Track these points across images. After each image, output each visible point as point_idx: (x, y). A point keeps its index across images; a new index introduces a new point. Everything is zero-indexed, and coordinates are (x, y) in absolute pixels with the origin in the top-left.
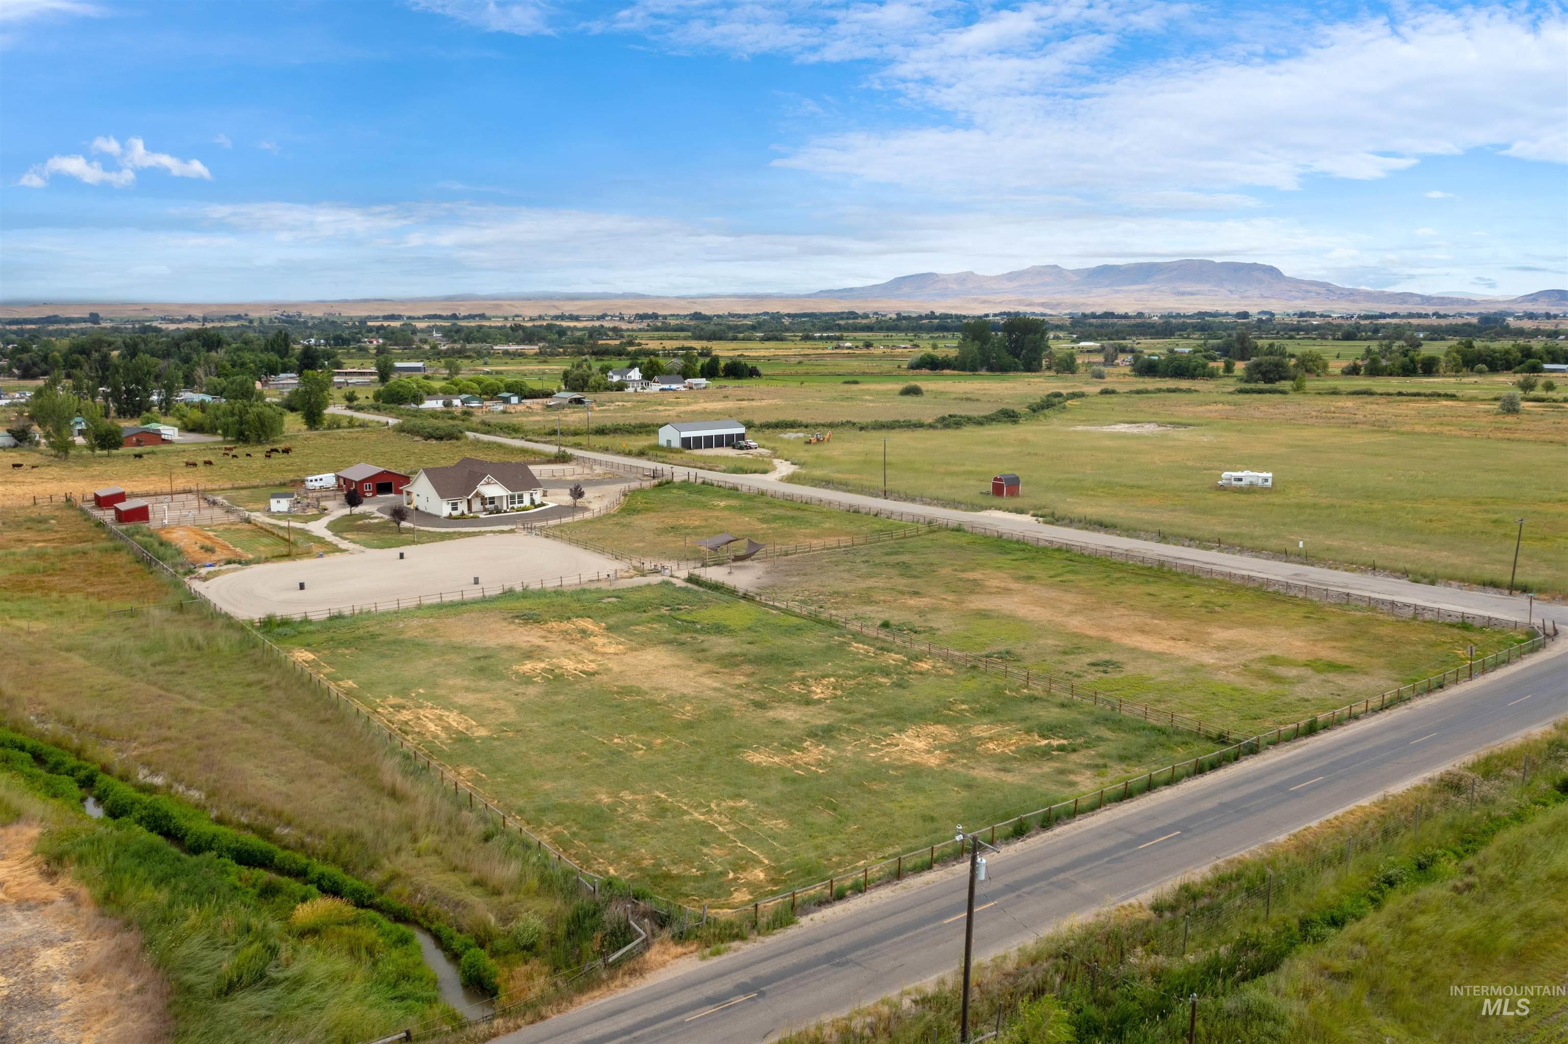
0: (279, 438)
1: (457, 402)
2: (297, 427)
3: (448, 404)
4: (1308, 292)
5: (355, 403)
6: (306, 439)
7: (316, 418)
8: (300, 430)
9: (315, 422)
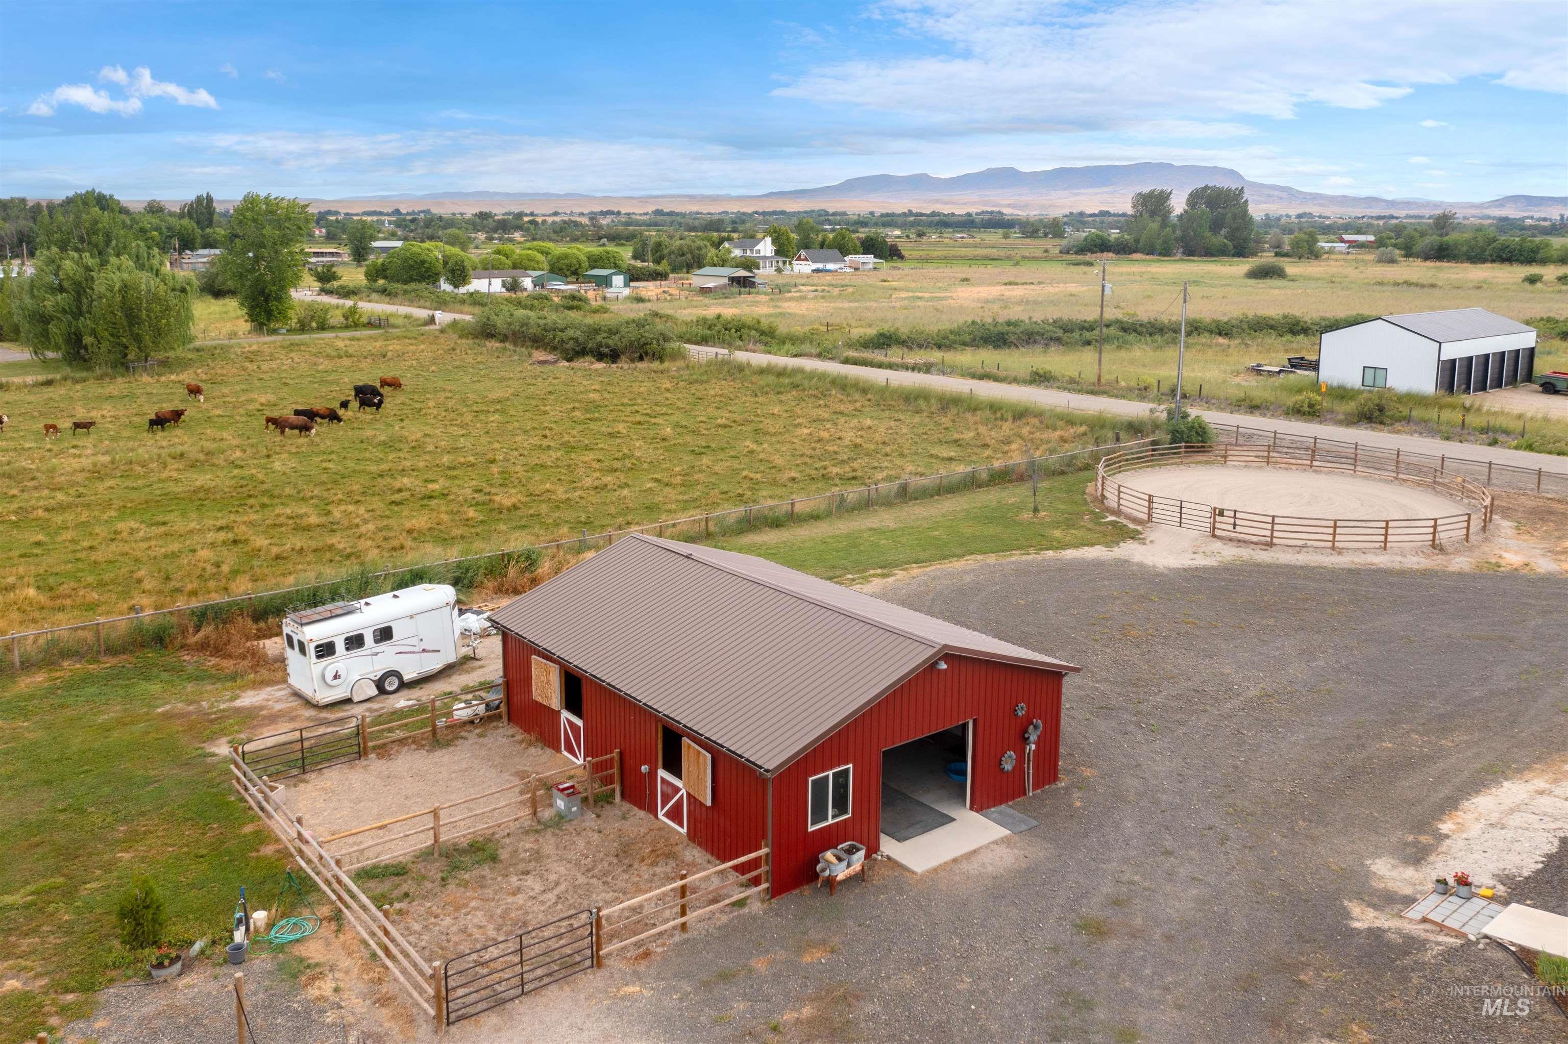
0: (179, 352)
1: (527, 283)
2: (228, 327)
3: (513, 287)
4: (1269, 196)
5: (336, 284)
6: (251, 357)
7: (273, 304)
8: (233, 335)
9: (269, 315)
